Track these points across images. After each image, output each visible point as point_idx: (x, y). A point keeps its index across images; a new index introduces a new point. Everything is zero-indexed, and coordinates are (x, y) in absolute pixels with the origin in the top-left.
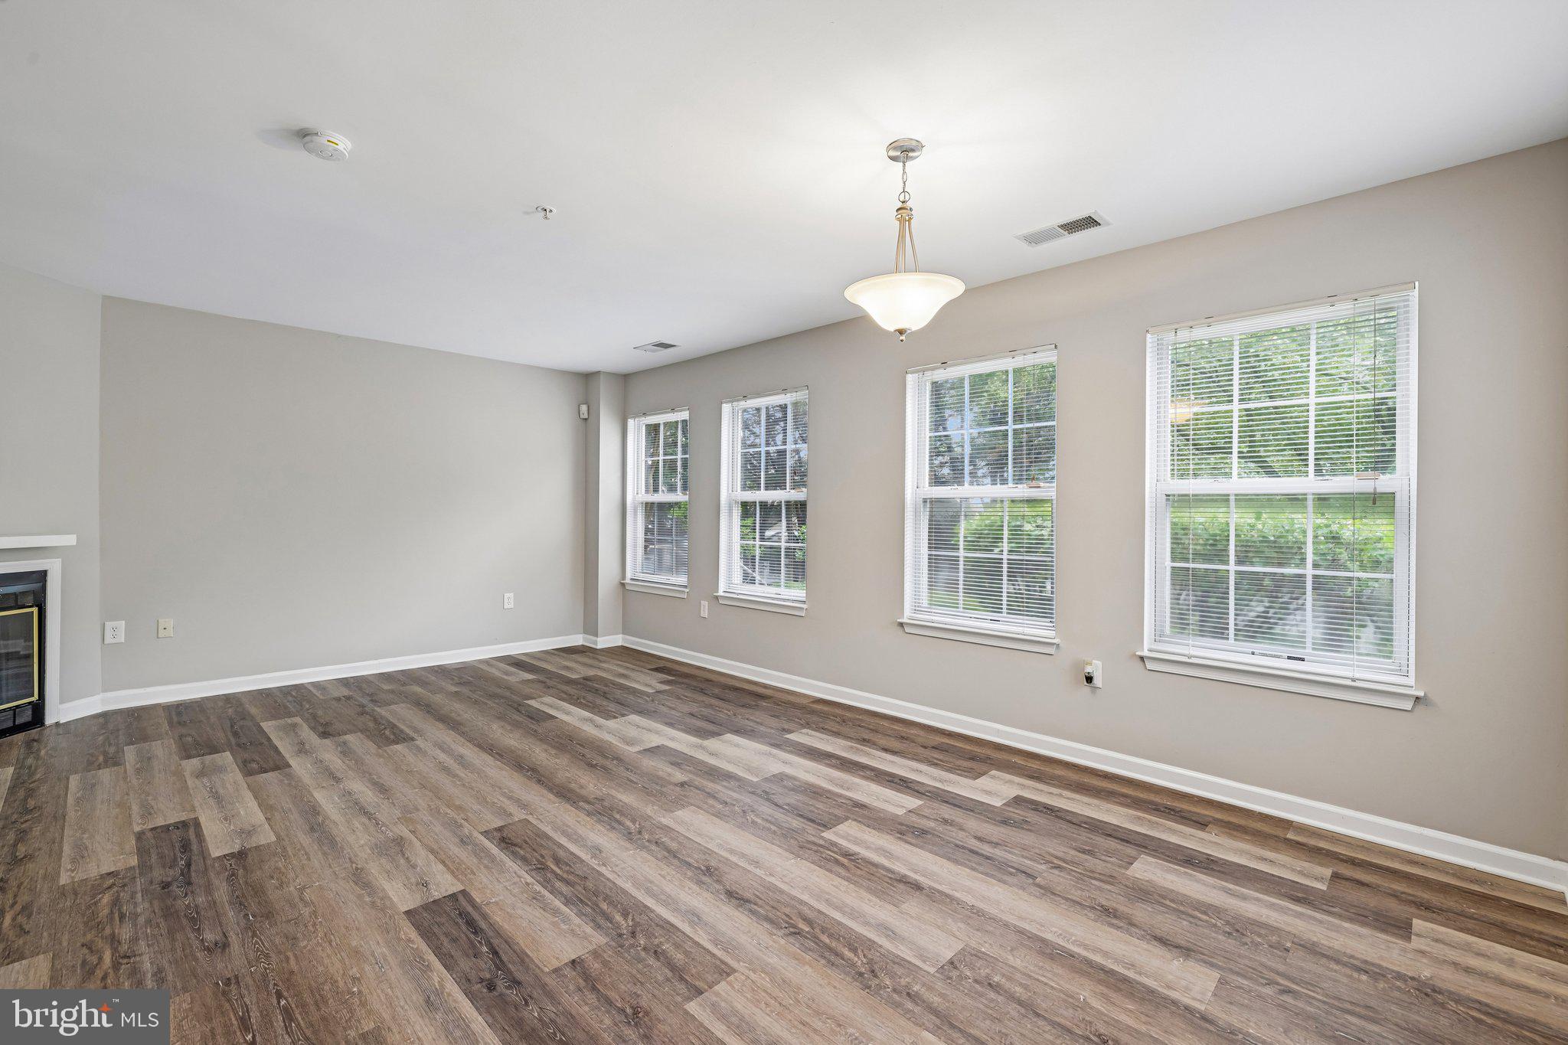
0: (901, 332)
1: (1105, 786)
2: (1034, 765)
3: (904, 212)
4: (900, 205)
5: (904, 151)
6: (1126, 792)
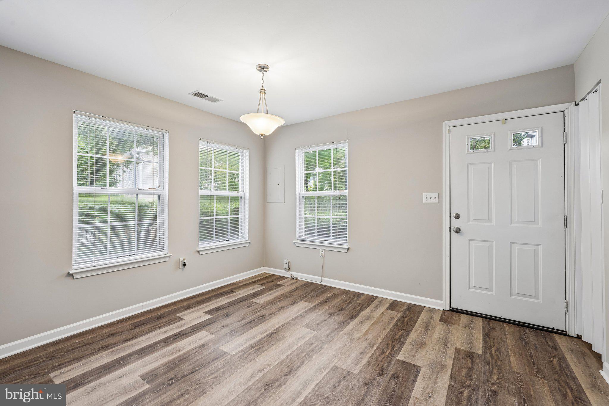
0: (262, 135)
1: (201, 299)
2: (185, 304)
3: (263, 91)
4: (261, 88)
5: (263, 68)
6: (211, 295)
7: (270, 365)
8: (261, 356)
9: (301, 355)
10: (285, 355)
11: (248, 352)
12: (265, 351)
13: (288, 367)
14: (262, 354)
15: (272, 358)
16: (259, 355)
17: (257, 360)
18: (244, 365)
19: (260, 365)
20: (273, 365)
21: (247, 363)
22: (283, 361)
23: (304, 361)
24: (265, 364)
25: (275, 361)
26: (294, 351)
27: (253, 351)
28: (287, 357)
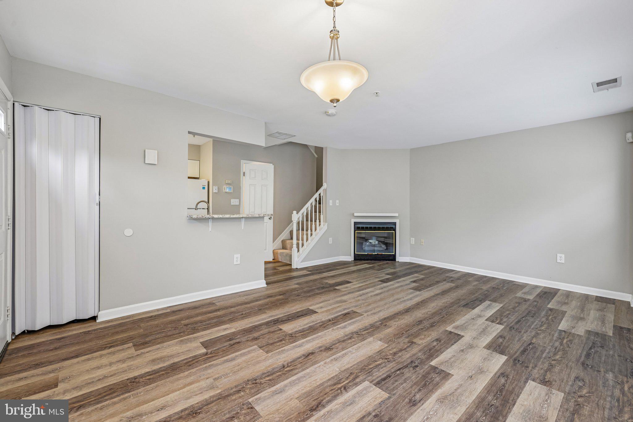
7: (326, 363)
8: (334, 374)
9: (291, 369)
10: (308, 371)
11: (350, 382)
12: (329, 380)
13: (309, 359)
14: (332, 376)
15: (322, 370)
16: (336, 375)
17: (338, 370)
18: (351, 367)
19: (335, 365)
20: (322, 363)
21: (348, 369)
22: (312, 365)
23: (291, 362)
24: (330, 365)
25: (320, 366)
26: (296, 374)
27: (342, 381)
28: (307, 368)
